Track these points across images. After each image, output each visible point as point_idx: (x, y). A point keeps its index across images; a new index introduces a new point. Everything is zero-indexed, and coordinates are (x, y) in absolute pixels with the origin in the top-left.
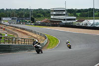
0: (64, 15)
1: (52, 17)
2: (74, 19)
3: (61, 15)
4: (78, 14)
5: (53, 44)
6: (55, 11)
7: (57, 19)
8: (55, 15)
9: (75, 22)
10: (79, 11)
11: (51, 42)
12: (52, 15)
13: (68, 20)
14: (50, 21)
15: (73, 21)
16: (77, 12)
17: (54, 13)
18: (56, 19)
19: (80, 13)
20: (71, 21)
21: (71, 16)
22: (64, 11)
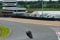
0: (15, 6)
1: (4, 8)
2: (25, 11)
3: (12, 6)
4: (28, 6)
5: (4, 34)
6: (6, 3)
7: (9, 10)
8: (6, 6)
9: (25, 13)
10: (29, 3)
11: (3, 31)
12: (4, 6)
13: (19, 11)
14: (2, 12)
15: (23, 12)
16: (27, 4)
17: (6, 5)
18: (7, 10)
19: (29, 5)
20: (21, 13)
21: (21, 7)
22: (15, 3)
